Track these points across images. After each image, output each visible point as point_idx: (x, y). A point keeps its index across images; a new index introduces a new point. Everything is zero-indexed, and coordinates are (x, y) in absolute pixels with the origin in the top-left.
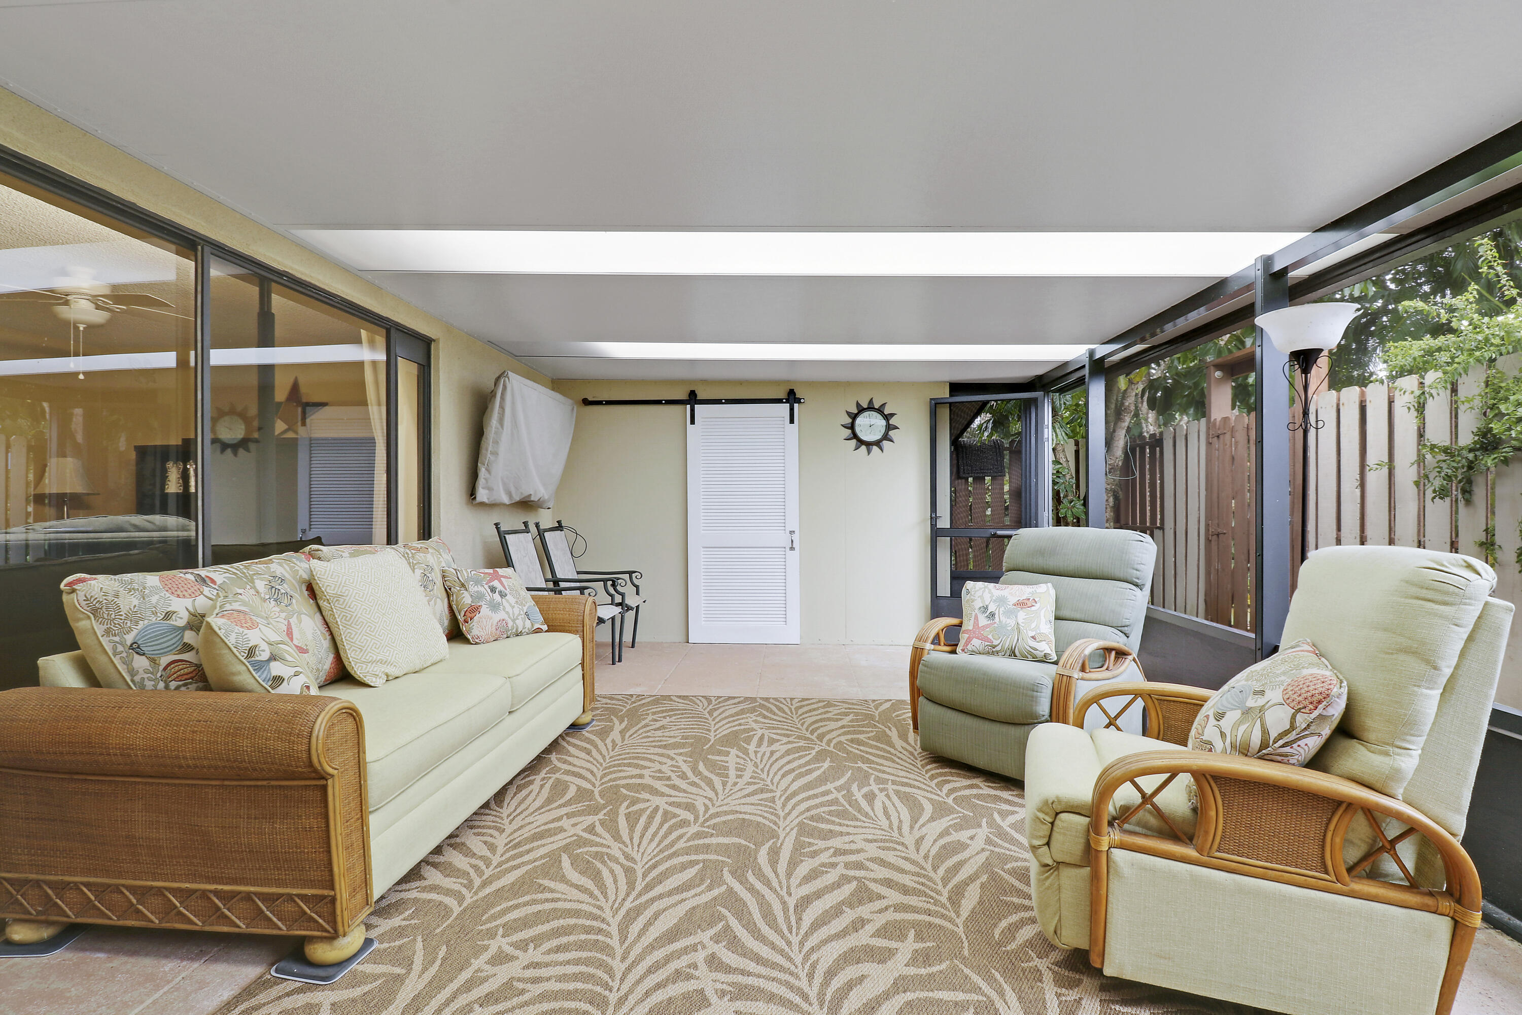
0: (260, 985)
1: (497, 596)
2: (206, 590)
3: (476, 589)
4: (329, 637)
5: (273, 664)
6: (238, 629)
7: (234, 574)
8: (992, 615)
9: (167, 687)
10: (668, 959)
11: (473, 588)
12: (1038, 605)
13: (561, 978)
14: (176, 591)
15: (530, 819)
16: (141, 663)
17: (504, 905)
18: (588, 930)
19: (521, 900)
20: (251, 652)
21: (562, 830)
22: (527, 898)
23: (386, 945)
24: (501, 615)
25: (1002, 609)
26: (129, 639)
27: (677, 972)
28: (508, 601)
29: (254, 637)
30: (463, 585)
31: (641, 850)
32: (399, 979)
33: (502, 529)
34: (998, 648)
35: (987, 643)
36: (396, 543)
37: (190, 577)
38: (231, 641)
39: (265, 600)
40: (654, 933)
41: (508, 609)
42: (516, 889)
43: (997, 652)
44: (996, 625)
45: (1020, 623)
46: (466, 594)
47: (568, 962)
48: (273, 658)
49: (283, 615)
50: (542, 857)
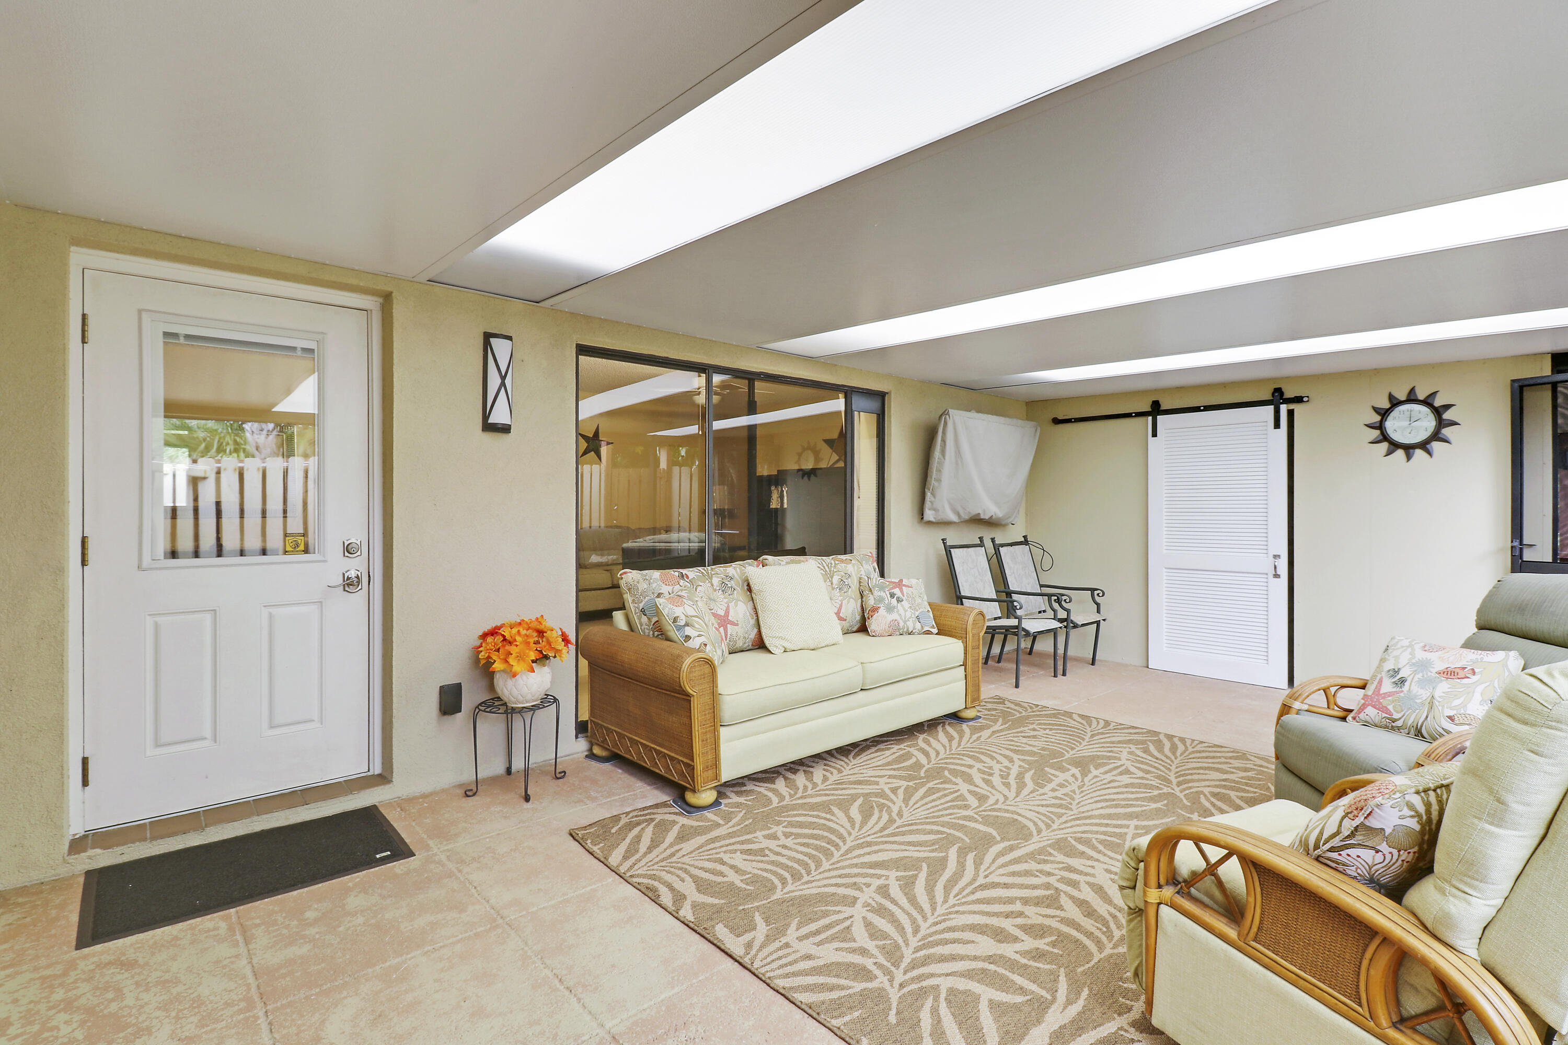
0: (664, 805)
1: (894, 601)
2: (682, 582)
3: (879, 594)
4: (755, 618)
5: (687, 628)
6: (670, 606)
7: (702, 573)
8: (1403, 681)
9: (653, 634)
10: (856, 875)
11: (877, 593)
12: (1474, 679)
13: (790, 858)
14: (665, 581)
15: (865, 771)
16: (644, 619)
17: (800, 812)
18: (830, 842)
19: (810, 813)
20: (675, 620)
21: (877, 783)
22: (815, 813)
23: (727, 809)
24: (895, 616)
25: (1420, 676)
26: (641, 606)
27: (855, 884)
28: (902, 606)
29: (678, 611)
30: (870, 590)
31: (913, 813)
32: (718, 825)
33: (948, 544)
34: (1399, 723)
35: (1384, 715)
36: (852, 552)
37: (677, 574)
38: (665, 612)
39: (715, 590)
40: (866, 859)
41: (902, 611)
42: (813, 807)
43: (1399, 728)
44: (1402, 694)
45: (1436, 696)
46: (871, 597)
47: (801, 853)
48: (687, 625)
49: (725, 600)
50: (847, 795)
